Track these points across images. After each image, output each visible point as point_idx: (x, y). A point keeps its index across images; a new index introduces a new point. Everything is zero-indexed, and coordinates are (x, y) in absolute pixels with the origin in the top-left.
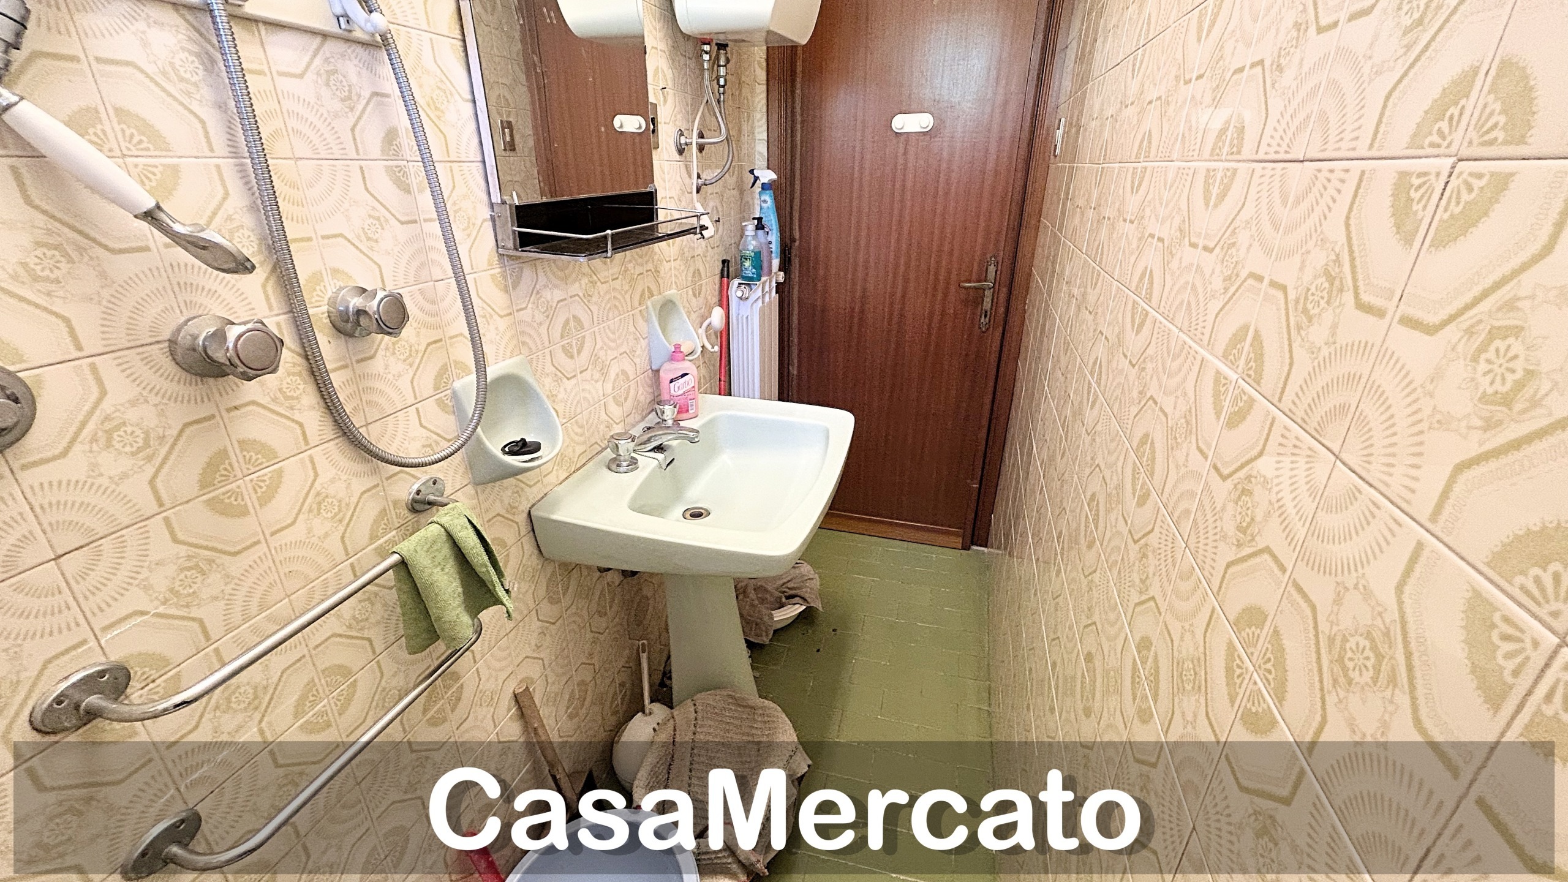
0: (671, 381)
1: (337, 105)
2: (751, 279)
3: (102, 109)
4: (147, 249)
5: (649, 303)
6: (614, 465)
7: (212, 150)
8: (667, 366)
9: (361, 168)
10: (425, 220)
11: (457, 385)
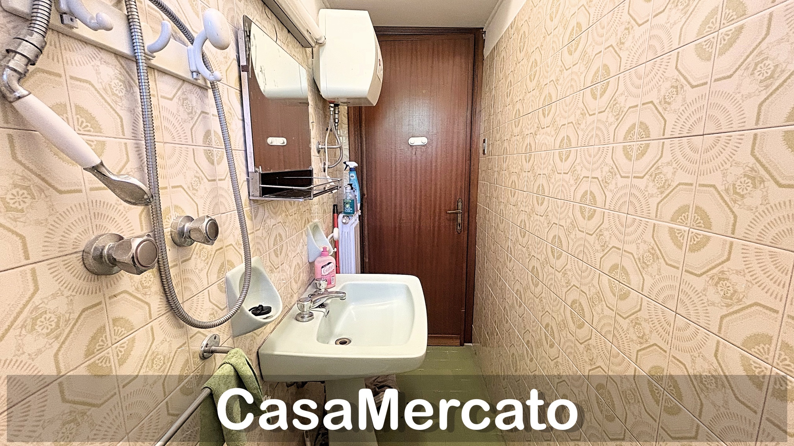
0: (322, 267)
1: (186, 116)
2: (349, 213)
3: (68, 105)
4: (80, 191)
5: (308, 226)
6: (299, 317)
7: (124, 135)
8: (319, 259)
9: (193, 149)
10: (219, 180)
11: (229, 274)
